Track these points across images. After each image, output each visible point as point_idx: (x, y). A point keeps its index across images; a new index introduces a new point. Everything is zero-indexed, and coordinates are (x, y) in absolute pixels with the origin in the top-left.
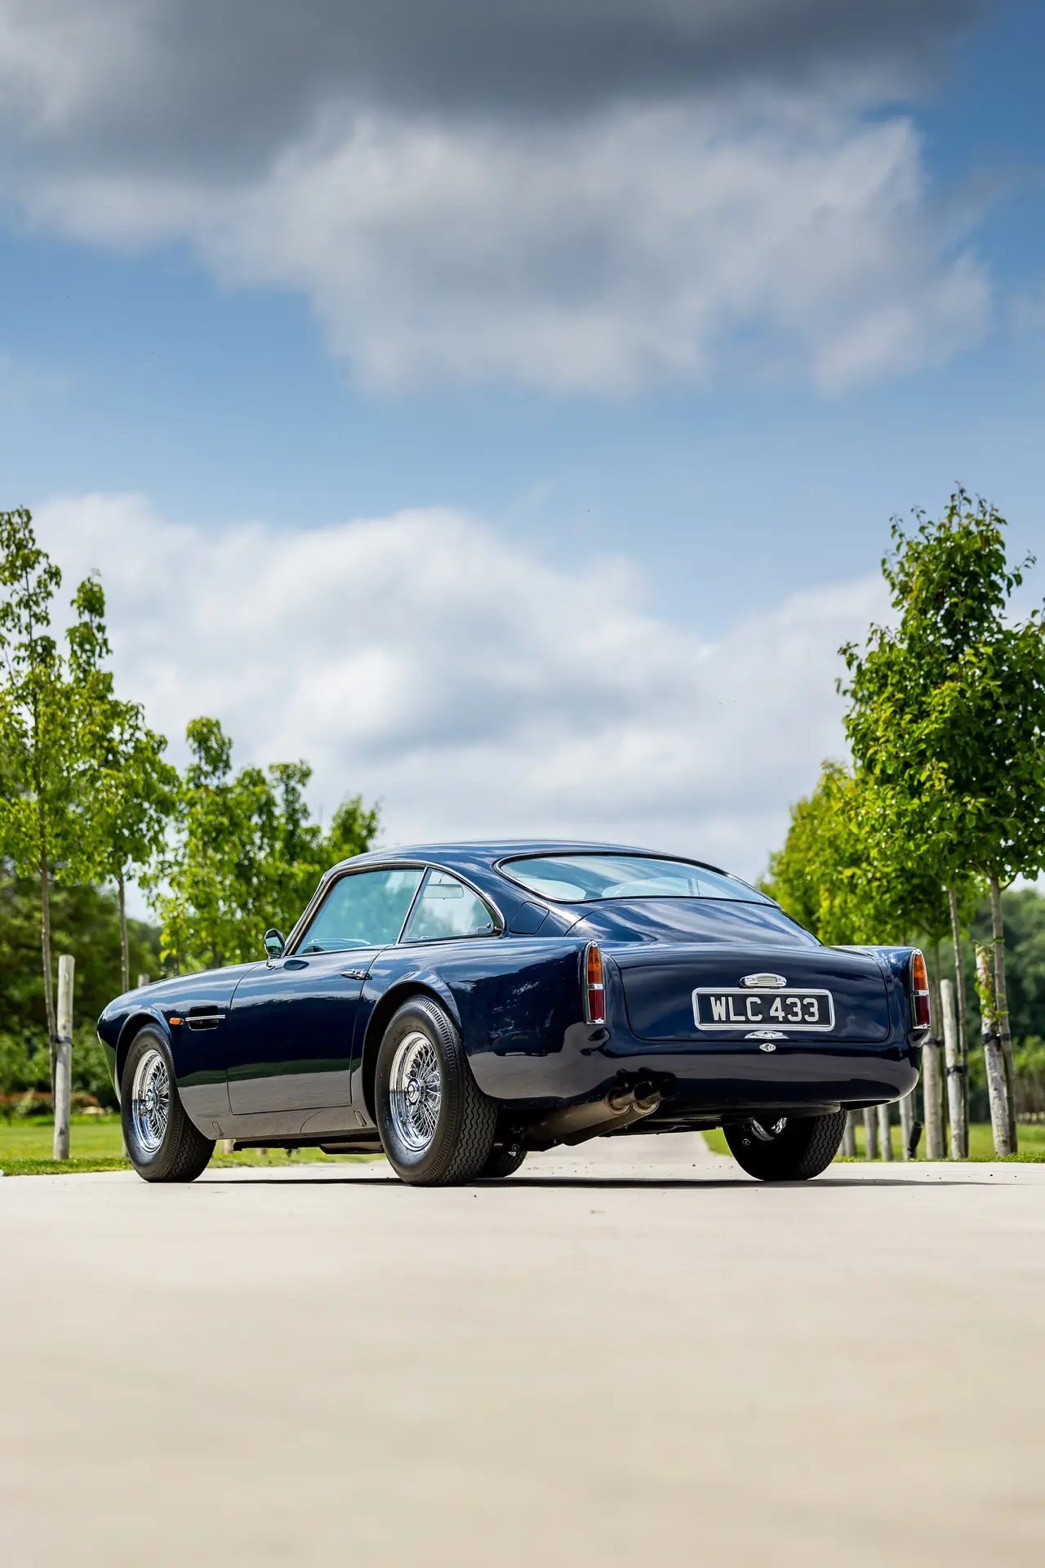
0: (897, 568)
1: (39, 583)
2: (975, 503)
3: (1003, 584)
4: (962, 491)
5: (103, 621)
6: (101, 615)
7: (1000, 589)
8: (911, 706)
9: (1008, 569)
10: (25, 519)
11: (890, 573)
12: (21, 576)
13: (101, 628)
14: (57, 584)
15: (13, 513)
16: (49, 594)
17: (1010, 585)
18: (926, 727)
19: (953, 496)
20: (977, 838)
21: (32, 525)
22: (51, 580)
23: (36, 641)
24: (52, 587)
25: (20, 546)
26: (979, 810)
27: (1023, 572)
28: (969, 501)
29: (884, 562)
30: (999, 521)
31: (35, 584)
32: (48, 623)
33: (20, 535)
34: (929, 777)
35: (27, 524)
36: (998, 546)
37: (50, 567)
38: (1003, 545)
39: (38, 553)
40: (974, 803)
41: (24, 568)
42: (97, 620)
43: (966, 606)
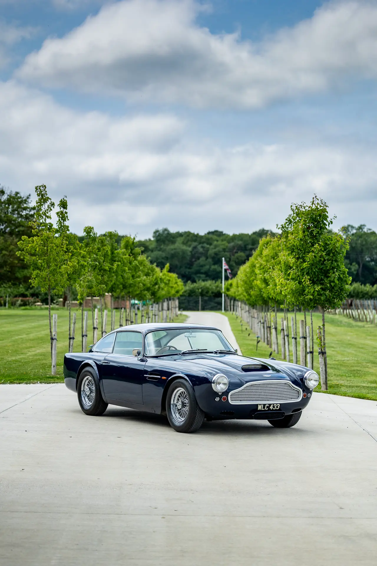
0: (295, 208)
1: (48, 206)
2: (320, 200)
3: (327, 224)
4: (316, 197)
5: (67, 211)
6: (66, 209)
7: (327, 225)
8: (301, 258)
9: (329, 219)
10: (44, 188)
11: (293, 209)
12: (43, 205)
13: (66, 213)
14: (54, 207)
15: (41, 186)
16: (51, 210)
17: (329, 224)
18: (305, 265)
19: (313, 198)
20: (318, 297)
21: (46, 190)
22: (52, 206)
23: (47, 224)
24: (52, 208)
25: (42, 195)
26: (319, 290)
27: (333, 220)
28: (318, 200)
29: (291, 206)
30: (326, 206)
31: (47, 207)
32: (51, 219)
33: (43, 193)
34: (305, 281)
35: (45, 189)
36: (326, 213)
37: (52, 202)
38: (327, 213)
39: (48, 198)
40: (318, 288)
41: (44, 203)
42: (65, 210)
43: (316, 231)
